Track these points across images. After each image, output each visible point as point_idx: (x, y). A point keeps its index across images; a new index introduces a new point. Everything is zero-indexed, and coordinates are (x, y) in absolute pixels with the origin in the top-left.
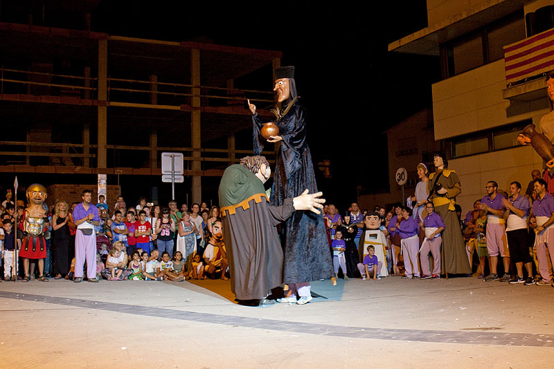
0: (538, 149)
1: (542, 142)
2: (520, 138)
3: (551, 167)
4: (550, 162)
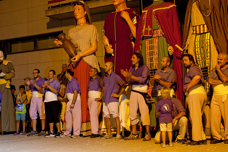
0: (67, 50)
1: (69, 45)
2: (55, 42)
3: (74, 61)
4: (73, 58)
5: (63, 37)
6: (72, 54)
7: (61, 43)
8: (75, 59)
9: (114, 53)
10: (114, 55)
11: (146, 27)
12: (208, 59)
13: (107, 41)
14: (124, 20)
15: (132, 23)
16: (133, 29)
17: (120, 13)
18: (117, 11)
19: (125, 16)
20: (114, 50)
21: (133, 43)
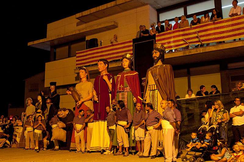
0: (74, 97)
1: (76, 94)
2: (67, 92)
3: (78, 104)
4: (77, 103)
5: (72, 89)
6: (77, 100)
7: (71, 93)
8: (79, 103)
9: (98, 100)
10: (99, 101)
11: (120, 85)
12: (156, 106)
13: (95, 93)
14: (105, 80)
15: (109, 83)
16: (110, 86)
17: (102, 76)
18: (101, 75)
19: (105, 78)
20: (99, 99)
21: (110, 95)
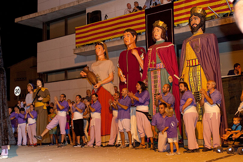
0: (90, 79)
1: (92, 75)
2: (81, 73)
3: (96, 88)
5: (87, 70)
6: (94, 83)
7: (86, 74)
8: (96, 86)
9: (126, 81)
10: (127, 83)
11: (151, 61)
12: (199, 86)
13: (121, 73)
14: (134, 56)
15: (140, 59)
16: (141, 63)
17: (131, 51)
18: (129, 49)
19: (135, 53)
20: (127, 79)
21: (141, 73)
